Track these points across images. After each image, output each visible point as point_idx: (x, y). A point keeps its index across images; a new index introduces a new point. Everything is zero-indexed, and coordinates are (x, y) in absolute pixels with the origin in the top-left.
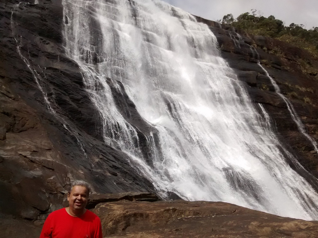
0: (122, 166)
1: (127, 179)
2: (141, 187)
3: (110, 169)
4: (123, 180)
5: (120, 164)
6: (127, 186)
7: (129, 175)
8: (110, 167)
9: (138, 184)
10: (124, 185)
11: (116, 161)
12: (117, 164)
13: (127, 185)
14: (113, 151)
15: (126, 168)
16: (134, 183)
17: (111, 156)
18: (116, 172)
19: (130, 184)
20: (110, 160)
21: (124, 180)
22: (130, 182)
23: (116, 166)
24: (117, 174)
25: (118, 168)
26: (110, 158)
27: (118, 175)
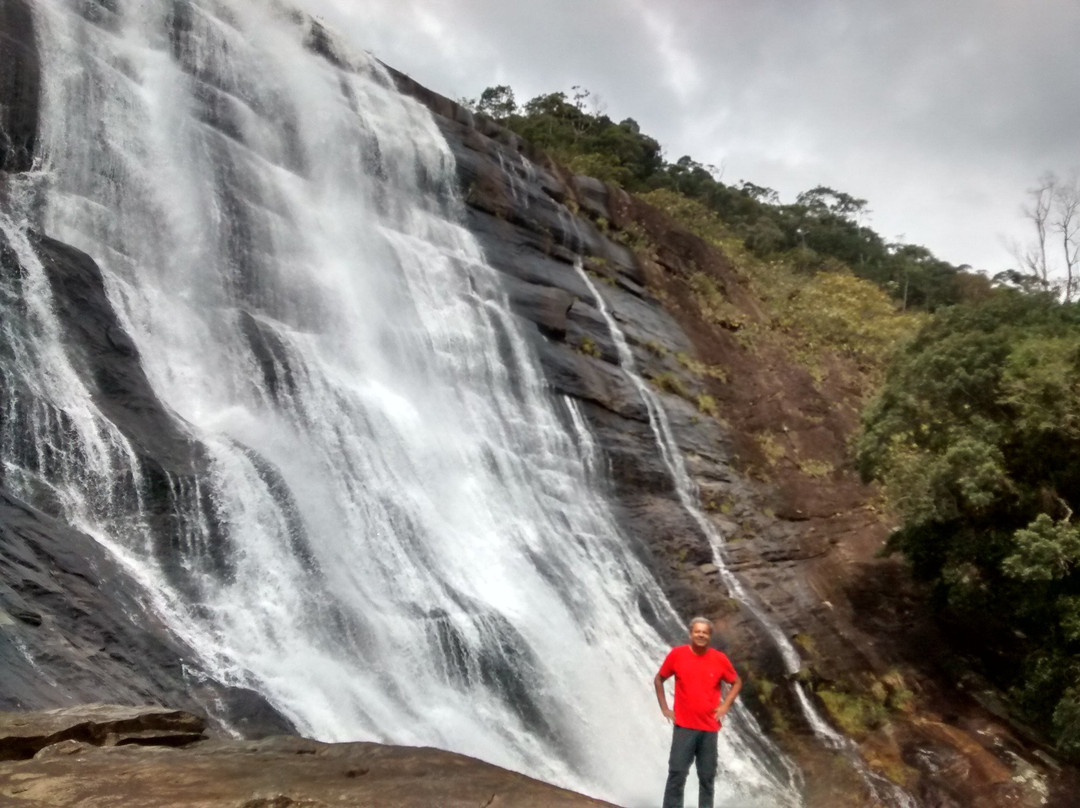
0: (63, 586)
1: (79, 640)
2: (130, 672)
3: (17, 599)
4: (64, 641)
5: (57, 578)
6: (79, 669)
7: (89, 623)
8: (15, 587)
9: (119, 659)
10: (68, 665)
11: (40, 565)
12: (43, 578)
13: (80, 664)
14: (31, 523)
15: (76, 594)
16: (105, 654)
17: (20, 543)
18: (36, 608)
19: (92, 658)
20: (15, 559)
21: (66, 642)
22: (93, 651)
23: (36, 586)
24: (39, 617)
25: (47, 593)
26: (12, 550)
27: (44, 622)
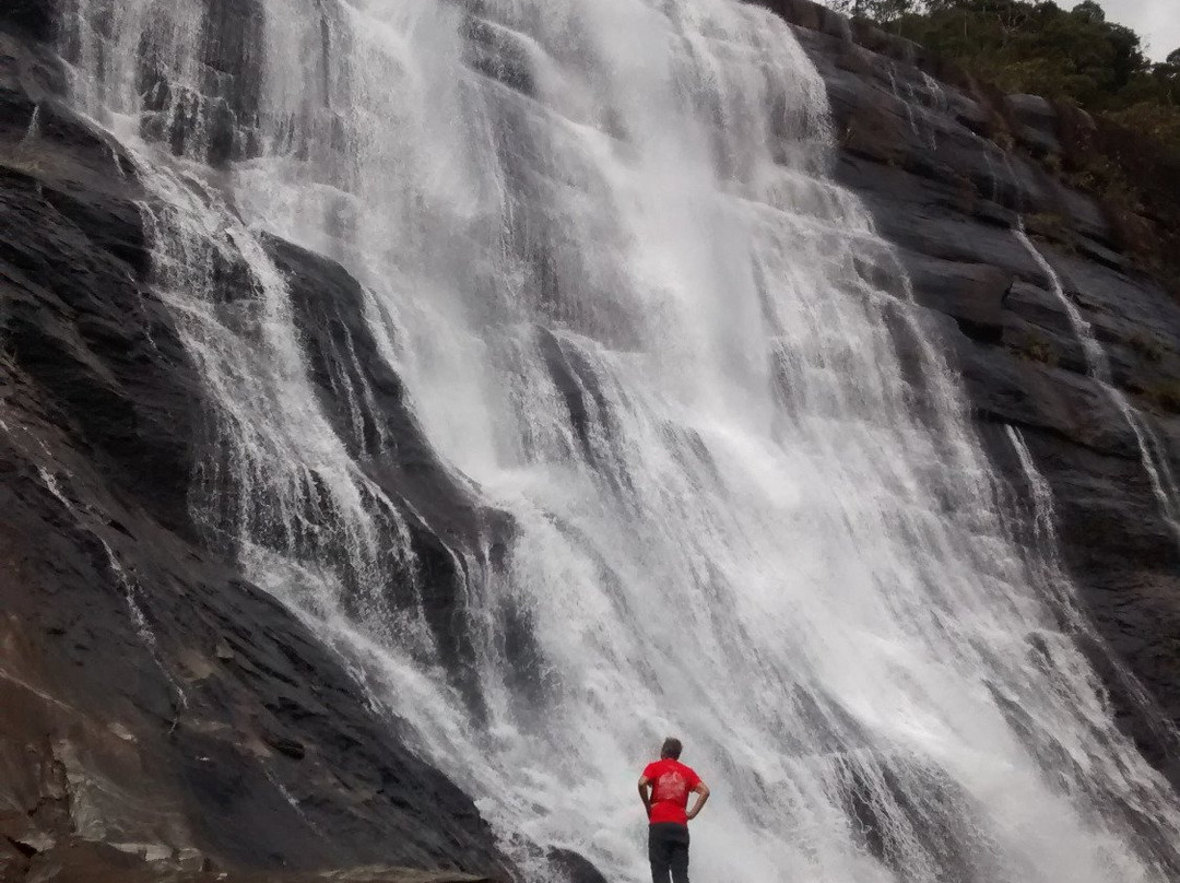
0: (328, 706)
1: (350, 779)
2: (417, 823)
3: (270, 720)
4: (332, 780)
5: (320, 695)
6: (353, 818)
7: (362, 755)
8: (270, 707)
9: (400, 804)
10: (340, 812)
11: (298, 679)
12: (303, 698)
13: (354, 811)
14: (282, 621)
15: (344, 717)
16: (384, 798)
17: (272, 648)
18: (297, 735)
19: (367, 803)
20: (267, 670)
21: (335, 780)
22: (367, 794)
23: (294, 706)
24: (301, 747)
25: (309, 715)
26: (265, 659)
27: (307, 755)
